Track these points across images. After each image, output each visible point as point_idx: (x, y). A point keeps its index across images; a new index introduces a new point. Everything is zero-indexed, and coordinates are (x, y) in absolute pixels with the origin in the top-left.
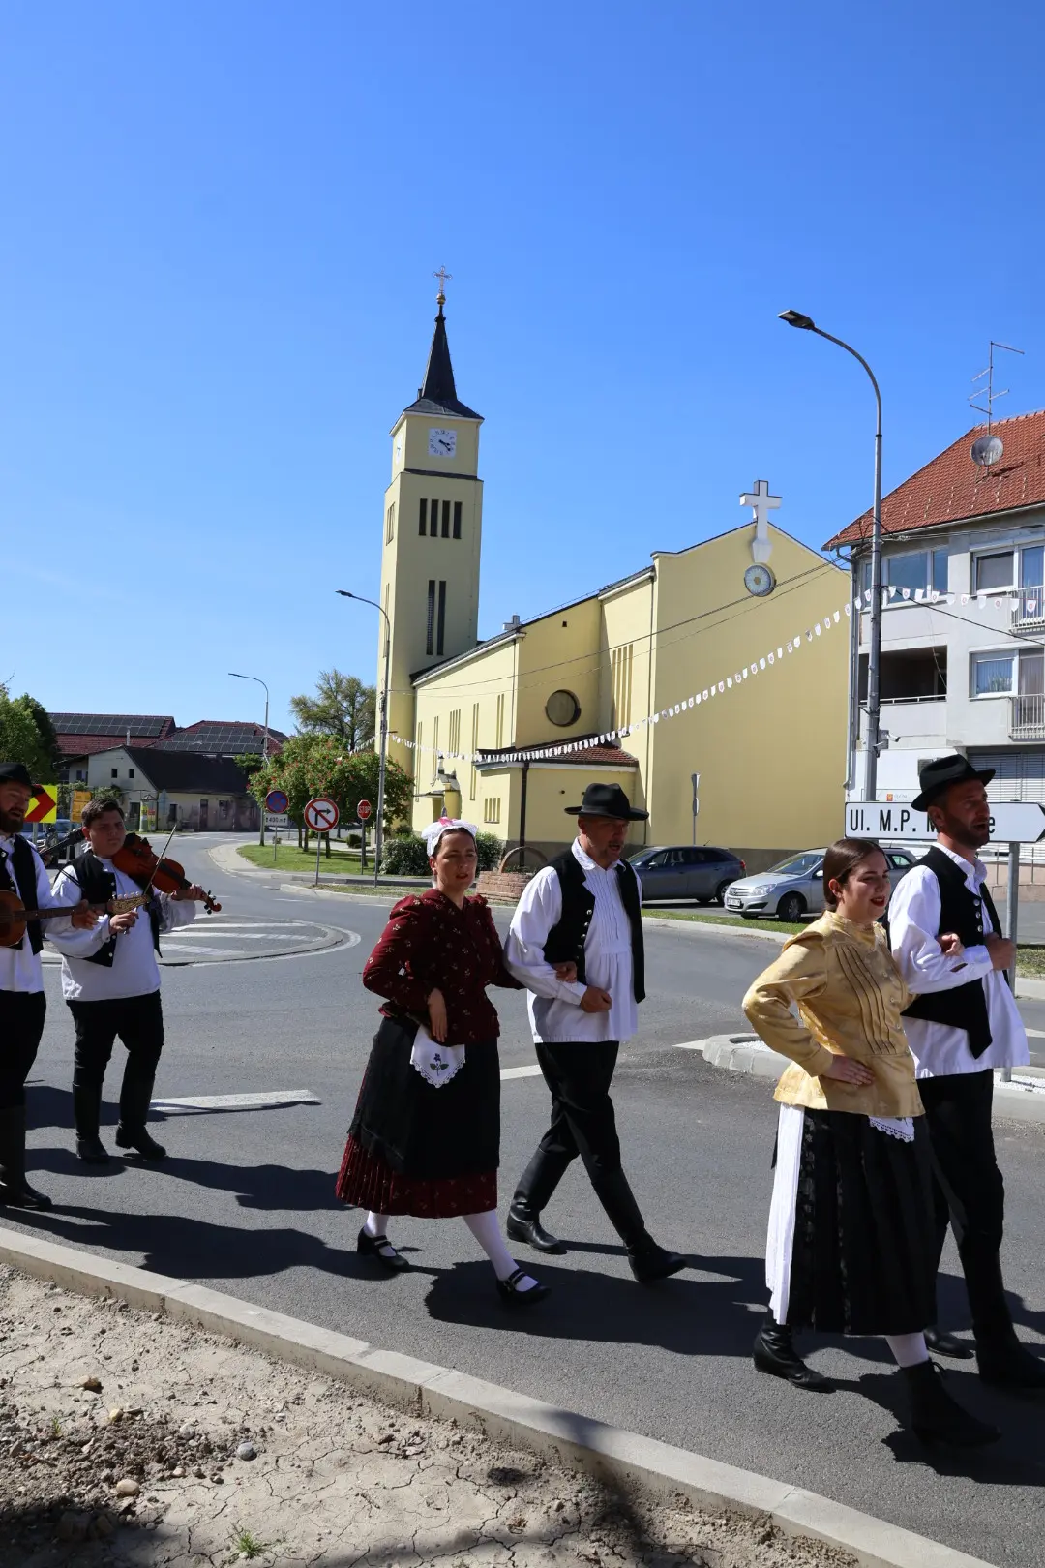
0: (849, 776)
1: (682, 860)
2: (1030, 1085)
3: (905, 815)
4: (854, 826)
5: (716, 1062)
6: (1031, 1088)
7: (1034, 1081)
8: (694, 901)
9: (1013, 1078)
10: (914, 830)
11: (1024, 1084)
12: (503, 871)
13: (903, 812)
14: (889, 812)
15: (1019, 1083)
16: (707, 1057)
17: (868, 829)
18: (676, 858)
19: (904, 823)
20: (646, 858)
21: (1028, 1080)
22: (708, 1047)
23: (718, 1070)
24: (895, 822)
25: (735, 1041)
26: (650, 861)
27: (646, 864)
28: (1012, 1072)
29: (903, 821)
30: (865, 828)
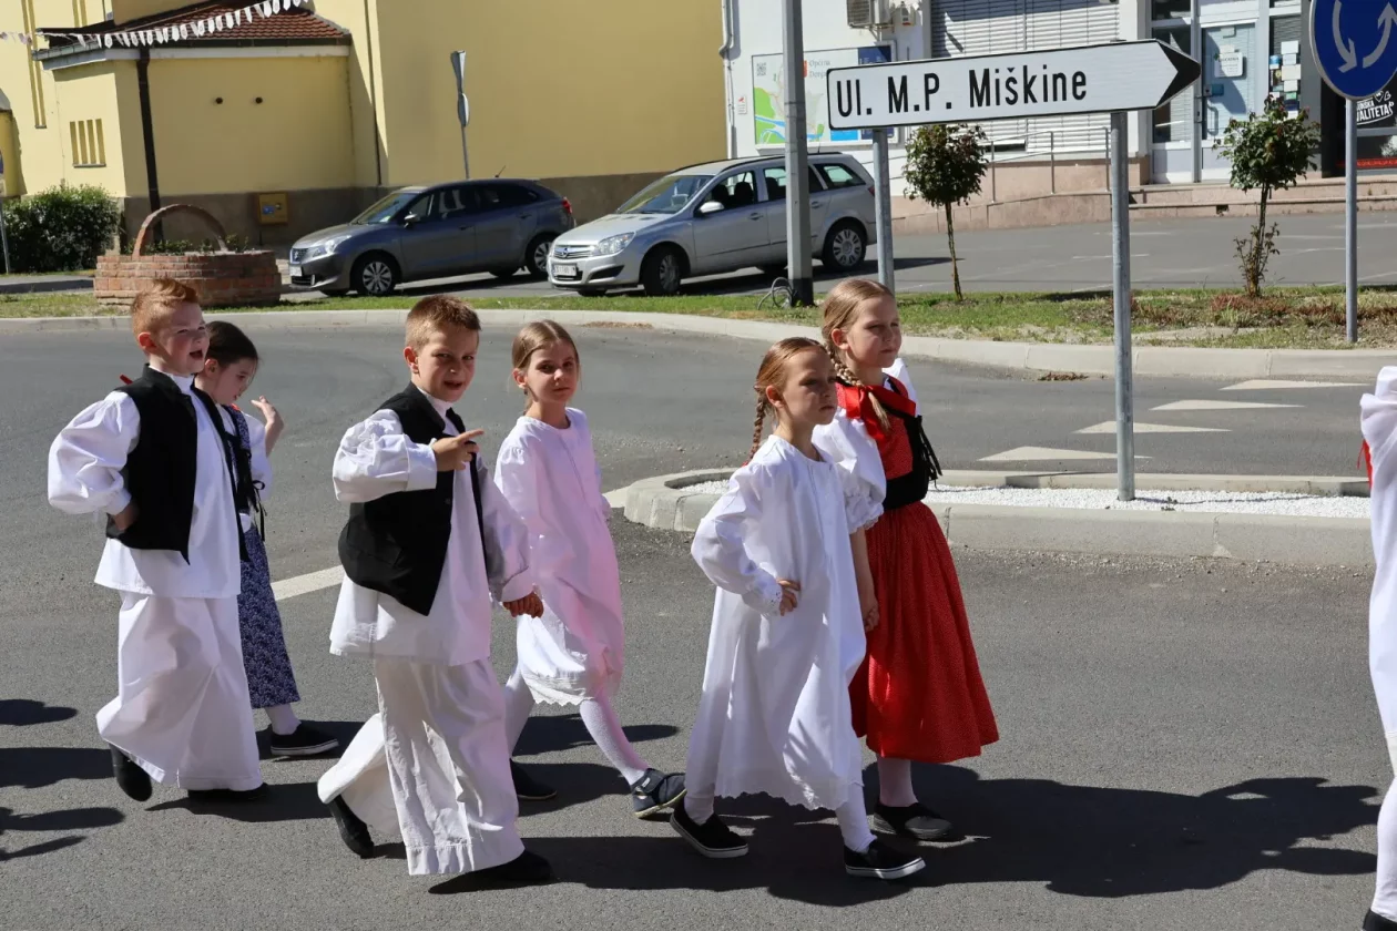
0: (729, 35)
1: (459, 206)
2: (1169, 500)
3: (932, 82)
4: (845, 109)
5: (651, 522)
6: (1171, 506)
7: (1175, 496)
8: (487, 275)
9: (1138, 494)
10: (949, 106)
11: (1157, 501)
12: (143, 252)
13: (927, 77)
14: (904, 79)
15: (1148, 500)
16: (633, 516)
17: (869, 111)
18: (450, 203)
19: (931, 96)
20: (393, 211)
21: (1164, 495)
22: (632, 500)
23: (657, 534)
24: (916, 94)
25: (677, 485)
26: (405, 211)
27: (399, 217)
28: (1137, 483)
29: (928, 92)
30: (863, 111)
